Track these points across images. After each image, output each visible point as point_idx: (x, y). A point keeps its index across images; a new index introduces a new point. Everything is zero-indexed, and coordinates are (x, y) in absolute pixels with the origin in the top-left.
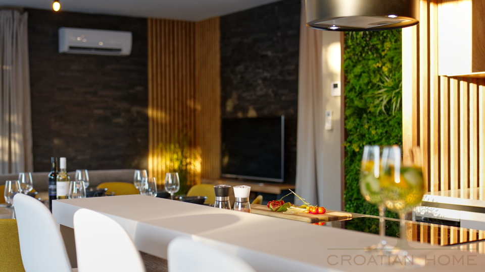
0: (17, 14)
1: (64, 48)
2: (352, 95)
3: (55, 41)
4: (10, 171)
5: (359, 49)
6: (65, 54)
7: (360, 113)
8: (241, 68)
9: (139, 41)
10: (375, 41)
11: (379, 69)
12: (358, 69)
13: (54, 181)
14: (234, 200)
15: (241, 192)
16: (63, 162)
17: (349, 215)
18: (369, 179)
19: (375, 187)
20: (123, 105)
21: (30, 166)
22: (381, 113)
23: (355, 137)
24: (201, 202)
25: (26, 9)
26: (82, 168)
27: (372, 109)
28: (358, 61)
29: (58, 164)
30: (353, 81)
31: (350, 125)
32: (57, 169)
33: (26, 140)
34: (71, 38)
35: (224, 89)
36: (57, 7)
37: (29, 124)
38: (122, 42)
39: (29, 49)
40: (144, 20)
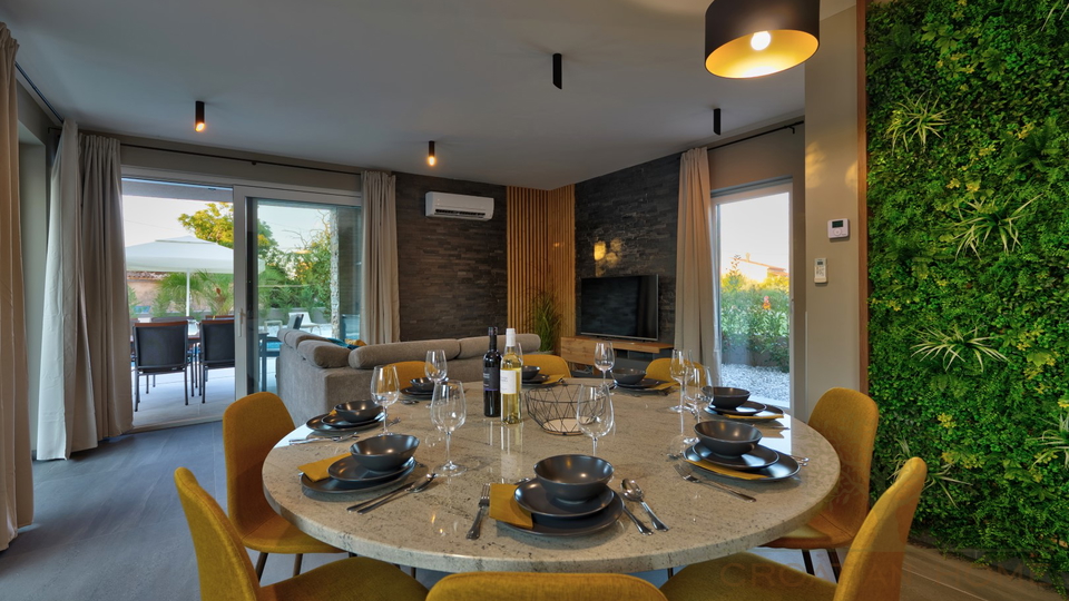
0: (385, 176)
1: (430, 211)
3: (423, 204)
4: (378, 343)
6: (430, 218)
9: (500, 206)
20: (483, 267)
25: (394, 173)
33: (393, 302)
34: (437, 202)
35: (578, 252)
36: (432, 161)
37: (396, 286)
38: (485, 207)
39: (397, 212)
40: (504, 188)
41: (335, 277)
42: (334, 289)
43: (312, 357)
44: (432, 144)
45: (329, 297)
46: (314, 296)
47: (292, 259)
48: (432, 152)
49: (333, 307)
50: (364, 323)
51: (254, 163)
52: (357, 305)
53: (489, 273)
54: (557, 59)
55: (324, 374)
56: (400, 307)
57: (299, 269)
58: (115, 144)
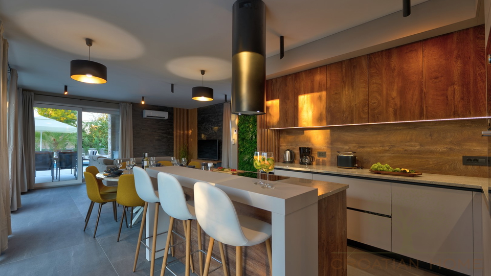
0: (128, 104)
1: (145, 116)
2: (241, 134)
3: (142, 114)
4: (125, 157)
5: (242, 120)
6: (145, 118)
7: (243, 139)
8: (204, 124)
9: (171, 114)
10: (248, 118)
11: (249, 126)
12: (242, 126)
13: (143, 161)
14: (208, 167)
15: (210, 165)
16: (146, 154)
17: (241, 171)
18: (256, 162)
19: (258, 164)
20: (165, 135)
21: (132, 156)
22: (249, 139)
23: (241, 147)
24: (194, 167)
25: (131, 103)
26: (153, 156)
27: (247, 138)
28: (243, 124)
29: (145, 155)
30: (241, 130)
31: (240, 143)
32: (145, 157)
33: (131, 147)
34: (147, 113)
35: (198, 131)
36: (143, 103)
37: (132, 141)
38: (165, 115)
39: (133, 116)
40: (173, 108)
41: (110, 137)
42: (109, 141)
43: (102, 162)
44: (143, 97)
45: (107, 144)
46: (100, 143)
47: (89, 125)
48: (143, 100)
49: (109, 148)
50: (120, 153)
51: (81, 100)
52: (118, 147)
53: (167, 137)
54: (172, 85)
55: (106, 166)
56: (134, 148)
57: (91, 130)
58: (33, 94)
